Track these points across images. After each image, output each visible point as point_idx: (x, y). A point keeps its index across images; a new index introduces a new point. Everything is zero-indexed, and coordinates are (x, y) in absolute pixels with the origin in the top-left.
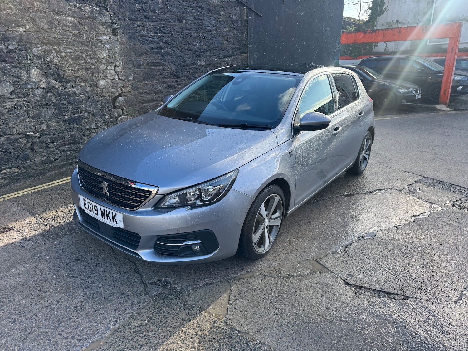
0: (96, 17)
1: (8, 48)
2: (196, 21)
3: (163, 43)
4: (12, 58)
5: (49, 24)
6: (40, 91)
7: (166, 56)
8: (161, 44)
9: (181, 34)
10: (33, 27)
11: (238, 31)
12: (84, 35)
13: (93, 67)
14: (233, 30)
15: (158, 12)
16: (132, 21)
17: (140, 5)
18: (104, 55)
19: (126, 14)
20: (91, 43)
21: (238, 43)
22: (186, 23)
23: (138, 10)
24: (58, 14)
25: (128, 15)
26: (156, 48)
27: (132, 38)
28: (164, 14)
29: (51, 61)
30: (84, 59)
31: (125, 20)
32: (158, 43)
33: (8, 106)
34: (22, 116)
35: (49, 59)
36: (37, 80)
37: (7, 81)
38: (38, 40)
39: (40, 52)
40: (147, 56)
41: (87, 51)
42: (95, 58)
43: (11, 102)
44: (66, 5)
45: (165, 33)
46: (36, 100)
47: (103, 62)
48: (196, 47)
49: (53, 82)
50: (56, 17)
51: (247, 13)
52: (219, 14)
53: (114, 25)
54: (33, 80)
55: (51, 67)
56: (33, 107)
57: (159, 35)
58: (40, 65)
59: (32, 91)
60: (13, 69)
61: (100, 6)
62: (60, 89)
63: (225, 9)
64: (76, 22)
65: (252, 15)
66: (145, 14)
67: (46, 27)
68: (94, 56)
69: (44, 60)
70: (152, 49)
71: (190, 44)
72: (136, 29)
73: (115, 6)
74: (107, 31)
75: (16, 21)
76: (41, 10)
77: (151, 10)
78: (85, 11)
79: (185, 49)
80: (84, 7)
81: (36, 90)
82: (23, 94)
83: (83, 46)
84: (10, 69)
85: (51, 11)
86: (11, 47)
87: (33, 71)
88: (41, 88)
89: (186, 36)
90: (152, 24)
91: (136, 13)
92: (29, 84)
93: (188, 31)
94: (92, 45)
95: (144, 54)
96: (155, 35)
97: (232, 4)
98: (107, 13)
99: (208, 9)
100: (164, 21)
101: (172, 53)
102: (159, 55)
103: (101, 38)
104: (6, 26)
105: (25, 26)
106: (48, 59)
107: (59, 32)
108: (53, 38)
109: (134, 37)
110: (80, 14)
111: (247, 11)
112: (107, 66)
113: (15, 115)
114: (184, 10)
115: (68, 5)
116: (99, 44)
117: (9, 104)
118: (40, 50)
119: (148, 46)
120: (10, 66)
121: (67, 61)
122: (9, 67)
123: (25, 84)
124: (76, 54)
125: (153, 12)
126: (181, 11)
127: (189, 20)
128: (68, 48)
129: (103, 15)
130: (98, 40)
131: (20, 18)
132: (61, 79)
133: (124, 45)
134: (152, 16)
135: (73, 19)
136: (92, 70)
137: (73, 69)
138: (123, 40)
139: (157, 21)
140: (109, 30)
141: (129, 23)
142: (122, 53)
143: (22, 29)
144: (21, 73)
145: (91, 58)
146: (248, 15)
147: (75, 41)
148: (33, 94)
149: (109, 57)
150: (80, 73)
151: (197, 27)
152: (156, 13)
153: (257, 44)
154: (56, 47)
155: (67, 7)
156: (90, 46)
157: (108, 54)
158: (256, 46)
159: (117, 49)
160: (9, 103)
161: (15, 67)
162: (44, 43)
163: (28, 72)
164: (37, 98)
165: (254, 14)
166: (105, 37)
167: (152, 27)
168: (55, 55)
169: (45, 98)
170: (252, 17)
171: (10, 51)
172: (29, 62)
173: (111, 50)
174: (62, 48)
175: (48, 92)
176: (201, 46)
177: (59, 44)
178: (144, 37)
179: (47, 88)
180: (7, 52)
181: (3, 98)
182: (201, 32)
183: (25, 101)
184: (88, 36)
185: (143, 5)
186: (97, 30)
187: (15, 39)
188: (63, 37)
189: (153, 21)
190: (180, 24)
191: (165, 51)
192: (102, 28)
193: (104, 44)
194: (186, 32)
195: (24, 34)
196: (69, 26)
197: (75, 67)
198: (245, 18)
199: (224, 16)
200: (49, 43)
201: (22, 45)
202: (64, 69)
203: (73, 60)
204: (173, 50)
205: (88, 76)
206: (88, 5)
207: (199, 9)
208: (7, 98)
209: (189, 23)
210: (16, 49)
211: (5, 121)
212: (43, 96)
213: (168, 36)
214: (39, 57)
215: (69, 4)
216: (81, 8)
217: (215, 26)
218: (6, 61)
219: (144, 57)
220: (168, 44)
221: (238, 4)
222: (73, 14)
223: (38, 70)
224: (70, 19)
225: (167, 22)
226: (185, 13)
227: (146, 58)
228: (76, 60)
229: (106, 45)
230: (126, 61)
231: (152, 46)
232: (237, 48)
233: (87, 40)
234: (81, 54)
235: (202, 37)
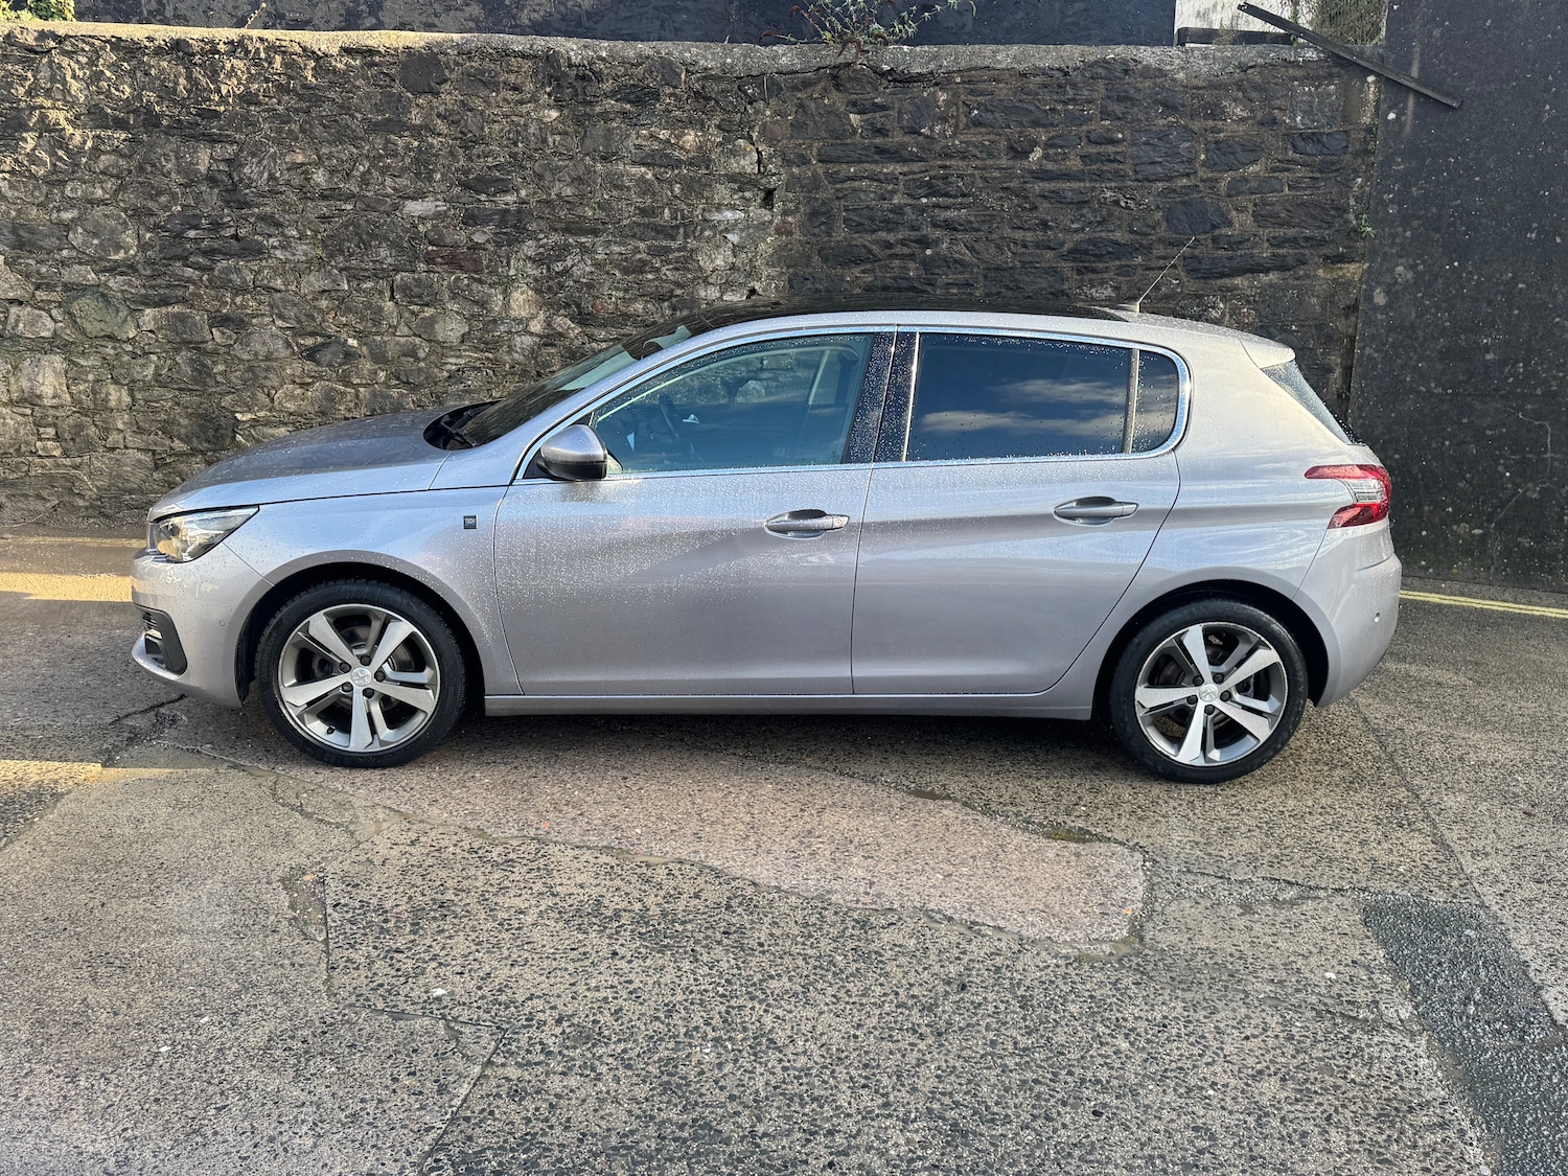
0: (710, 160)
1: (471, 240)
2: (1093, 150)
3: (935, 225)
4: (475, 260)
5: (576, 183)
6: (528, 340)
7: (939, 267)
8: (927, 230)
9: (1017, 196)
10: (535, 193)
11: (1321, 172)
12: (666, 210)
13: (678, 292)
14: (1288, 170)
15: (932, 130)
16: (830, 165)
17: (866, 117)
18: (719, 262)
19: (811, 146)
20: (681, 230)
21: (1315, 218)
22: (1046, 157)
23: (855, 132)
24: (604, 159)
25: (819, 149)
26: (903, 242)
27: (823, 214)
28: (954, 135)
29: (566, 272)
30: (658, 270)
31: (805, 162)
32: (913, 228)
33: (448, 367)
34: (475, 391)
35: (561, 268)
36: (523, 314)
37: (457, 313)
38: (543, 223)
39: (541, 250)
40: (868, 266)
41: (668, 250)
42: (689, 270)
43: (457, 357)
44: (629, 136)
45: (947, 195)
46: (513, 359)
47: (711, 281)
48: (1077, 237)
49: (562, 322)
50: (599, 166)
51: (1378, 101)
52: (1216, 112)
53: (764, 181)
54: (513, 314)
55: (561, 286)
56: (504, 377)
57: (924, 200)
58: (536, 280)
59: (509, 340)
60: (475, 286)
61: (728, 132)
62: (577, 343)
63: (1254, 95)
64: (649, 176)
65: (1405, 107)
66: (878, 141)
67: (568, 191)
68: (686, 262)
69: (549, 269)
70: (888, 245)
71: (1051, 228)
72: (839, 186)
73: (776, 128)
74: (743, 198)
75: (498, 180)
76: (561, 154)
77: (902, 128)
78: (682, 148)
79: (1025, 246)
80: (678, 137)
81: (518, 339)
82: (486, 343)
83: (661, 236)
84: (468, 285)
85: (587, 154)
86: (479, 238)
87: (516, 295)
88: (531, 334)
89: (1039, 202)
90: (899, 168)
91: (849, 141)
92: (503, 323)
93: (1053, 185)
94: (686, 236)
95: (857, 261)
96: (910, 201)
97: (1299, 73)
98: (749, 147)
99: (1157, 102)
100: (949, 156)
101: (967, 259)
102: (912, 265)
103: (716, 217)
104: (478, 192)
105: (517, 191)
106: (559, 267)
107: (599, 203)
108: (580, 217)
109: (829, 211)
110: (666, 155)
111: (1379, 91)
112: (722, 293)
113: (461, 387)
114: (1041, 115)
115: (634, 136)
116: (707, 233)
117: (453, 363)
118: (542, 246)
119: (874, 237)
120: (468, 278)
121: (608, 273)
122: (466, 281)
123: (494, 321)
124: (638, 256)
125: (909, 133)
126: (1025, 120)
127: (1061, 147)
128: (615, 242)
129: (734, 153)
130: (706, 220)
131: (509, 173)
132: (583, 319)
133: (790, 233)
134: (904, 146)
135: (643, 169)
136: (674, 300)
137: (621, 294)
138: (790, 219)
139: (922, 160)
140: (748, 195)
141: (820, 172)
142: (780, 257)
143: (510, 198)
144: (490, 295)
145: (677, 269)
146: (1384, 106)
147: (639, 225)
148: (509, 347)
149: (733, 268)
150: (639, 306)
151: (1094, 167)
152: (920, 134)
153: (1416, 223)
154: (583, 240)
155: (630, 143)
156: (680, 237)
157: (731, 259)
158: (1408, 234)
159: (762, 246)
160: (452, 360)
161: (480, 281)
162: (556, 230)
163: (506, 294)
164: (516, 356)
165: (1417, 104)
166: (729, 215)
167: (901, 177)
168: (578, 258)
169: (535, 358)
170: (1404, 114)
171: (476, 247)
172: (512, 272)
173: (744, 247)
174: (599, 240)
175: (545, 345)
176: (1103, 234)
177: (595, 233)
178: (865, 212)
179: (547, 336)
180: (468, 248)
181: (443, 347)
182: (1113, 184)
183: (488, 358)
184: (676, 211)
185: (877, 115)
186: (705, 194)
187: (491, 221)
188: (608, 215)
189: (905, 161)
190: (1018, 164)
191: (938, 254)
192: (722, 192)
193: (721, 232)
194: (1039, 187)
195: (513, 208)
196: (629, 189)
197: (626, 291)
198: (1366, 120)
199: (1243, 120)
200: (567, 230)
201: (505, 233)
202: (595, 293)
203: (625, 271)
204: (972, 249)
205: (663, 316)
206: (692, 133)
207: (1118, 109)
208: (451, 348)
209: (1060, 157)
210: (488, 241)
211: (438, 397)
212: (533, 353)
213: (960, 204)
214: (537, 261)
215: (637, 133)
216: (668, 141)
217: (1190, 161)
218: (461, 268)
219: (856, 271)
220: (956, 230)
221: (1335, 70)
222: (643, 158)
223: (530, 292)
224: (634, 170)
225: (964, 158)
226: (1044, 126)
227: (863, 272)
228: (634, 272)
229: (729, 236)
230: (790, 280)
231: (891, 237)
232: (1307, 239)
233: (674, 222)
234: (649, 258)
235: (1116, 203)
